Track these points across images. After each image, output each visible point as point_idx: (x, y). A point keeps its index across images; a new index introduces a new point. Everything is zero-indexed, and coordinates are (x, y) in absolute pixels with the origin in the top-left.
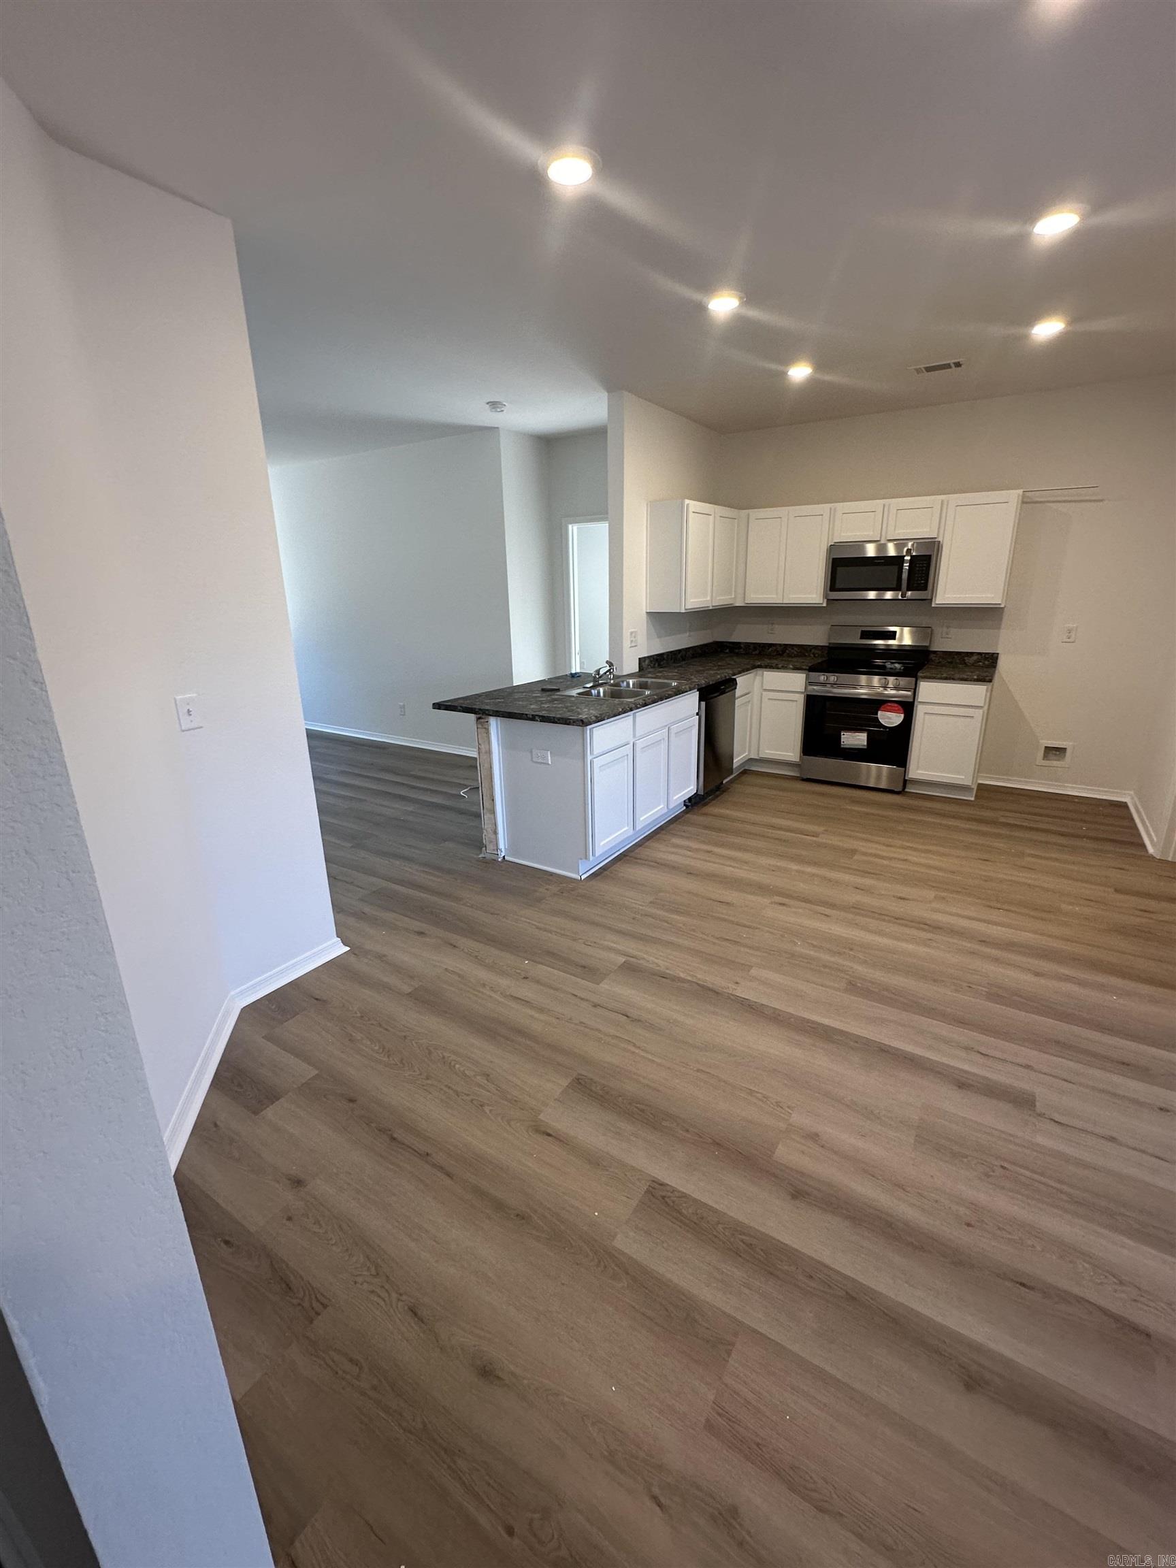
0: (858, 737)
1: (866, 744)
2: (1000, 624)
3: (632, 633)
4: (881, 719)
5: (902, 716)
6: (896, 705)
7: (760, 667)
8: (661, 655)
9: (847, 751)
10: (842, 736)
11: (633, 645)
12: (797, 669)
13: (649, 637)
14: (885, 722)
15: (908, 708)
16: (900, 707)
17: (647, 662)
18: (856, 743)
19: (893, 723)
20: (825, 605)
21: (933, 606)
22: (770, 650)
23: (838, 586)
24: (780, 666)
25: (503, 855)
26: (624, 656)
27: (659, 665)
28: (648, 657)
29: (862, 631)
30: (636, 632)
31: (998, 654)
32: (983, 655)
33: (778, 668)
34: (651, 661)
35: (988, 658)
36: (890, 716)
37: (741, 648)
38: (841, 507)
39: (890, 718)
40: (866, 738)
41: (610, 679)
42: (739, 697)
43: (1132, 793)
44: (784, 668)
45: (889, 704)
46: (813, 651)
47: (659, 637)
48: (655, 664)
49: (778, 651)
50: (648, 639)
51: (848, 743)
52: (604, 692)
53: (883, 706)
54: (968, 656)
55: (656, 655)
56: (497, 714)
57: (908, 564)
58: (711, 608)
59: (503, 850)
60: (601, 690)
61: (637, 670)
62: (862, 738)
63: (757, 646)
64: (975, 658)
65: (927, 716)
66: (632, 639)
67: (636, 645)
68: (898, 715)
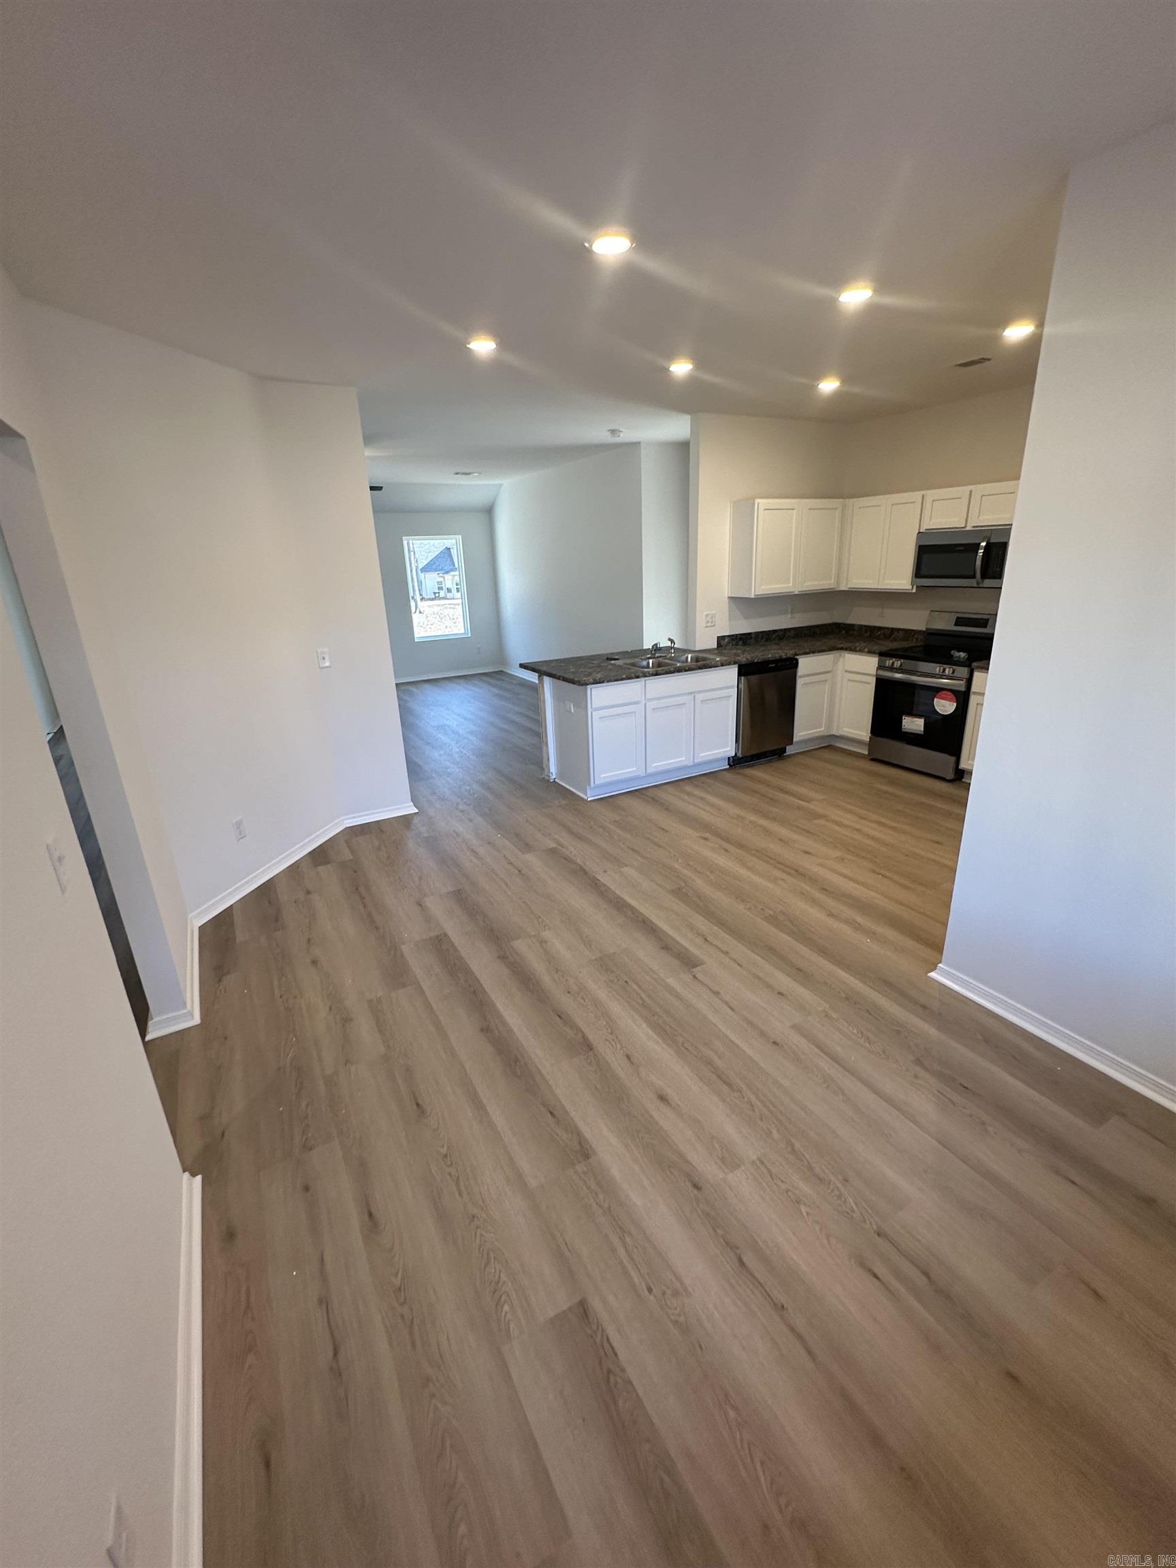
0: (917, 723)
1: (922, 729)
3: (708, 615)
4: (938, 706)
5: (955, 704)
6: (950, 693)
7: (842, 649)
8: (748, 634)
9: (907, 735)
10: (903, 720)
11: (709, 624)
12: (871, 652)
13: (732, 618)
14: (941, 710)
15: (962, 698)
16: (953, 696)
17: (728, 640)
18: (915, 728)
19: (946, 711)
20: (914, 591)
22: (878, 633)
23: (924, 572)
24: (859, 649)
25: (554, 777)
26: (697, 635)
27: (745, 643)
28: (729, 636)
29: (958, 618)
30: (713, 614)
33: (856, 651)
34: (734, 640)
36: (944, 704)
37: (855, 630)
38: (931, 494)
39: (944, 706)
40: (923, 724)
41: (671, 653)
42: (801, 677)
44: (861, 651)
45: (944, 692)
46: (917, 635)
47: (746, 618)
48: (738, 642)
49: (885, 634)
50: (730, 619)
51: (909, 727)
52: (653, 663)
53: (938, 694)
55: (741, 634)
56: (550, 675)
57: (982, 551)
58: (796, 593)
59: (554, 773)
60: (651, 661)
61: (716, 645)
62: (920, 724)
65: (977, 707)
66: (708, 620)
67: (713, 624)
68: (952, 703)
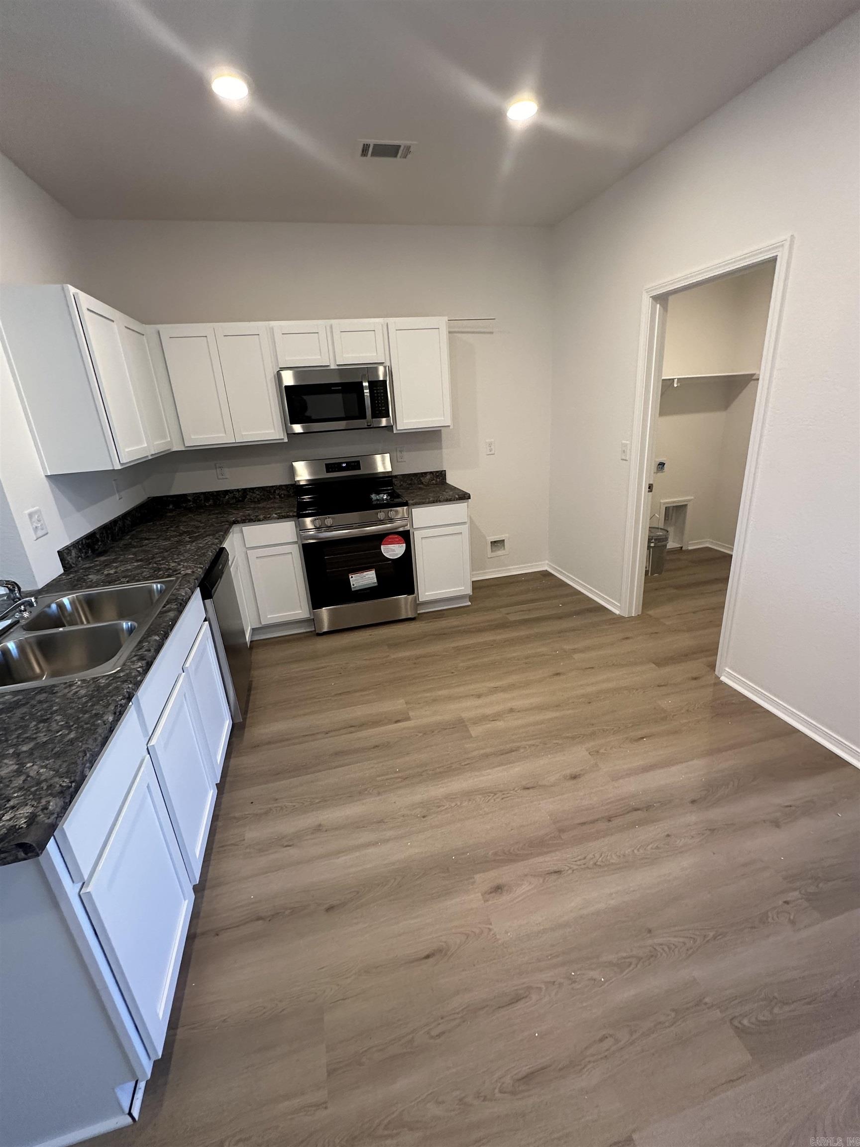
0: (367, 577)
1: (375, 581)
2: (441, 444)
3: (31, 515)
4: (386, 553)
5: (405, 545)
6: (395, 537)
7: (238, 523)
8: (91, 536)
9: (359, 592)
10: (351, 579)
11: (40, 533)
12: (282, 517)
13: (63, 515)
14: (390, 555)
15: (406, 537)
16: (400, 538)
17: (74, 553)
18: (365, 582)
19: (397, 555)
20: (286, 440)
21: (395, 432)
22: (227, 497)
23: (297, 417)
24: (261, 517)
26: (30, 556)
27: (93, 551)
28: (72, 545)
29: (328, 464)
30: (36, 512)
31: (445, 471)
32: (435, 474)
33: (259, 520)
34: (80, 550)
35: (438, 476)
36: (393, 548)
37: (189, 501)
39: (394, 551)
40: (374, 576)
43: (547, 562)
44: (266, 519)
45: (390, 536)
46: (277, 492)
47: (79, 509)
48: (86, 553)
49: (236, 498)
51: (358, 584)
53: (385, 540)
54: (423, 476)
57: (368, 391)
58: (150, 458)
61: (61, 571)
62: (370, 576)
63: (208, 495)
64: (428, 477)
65: (424, 541)
66: (35, 525)
67: (44, 532)
68: (400, 545)
